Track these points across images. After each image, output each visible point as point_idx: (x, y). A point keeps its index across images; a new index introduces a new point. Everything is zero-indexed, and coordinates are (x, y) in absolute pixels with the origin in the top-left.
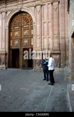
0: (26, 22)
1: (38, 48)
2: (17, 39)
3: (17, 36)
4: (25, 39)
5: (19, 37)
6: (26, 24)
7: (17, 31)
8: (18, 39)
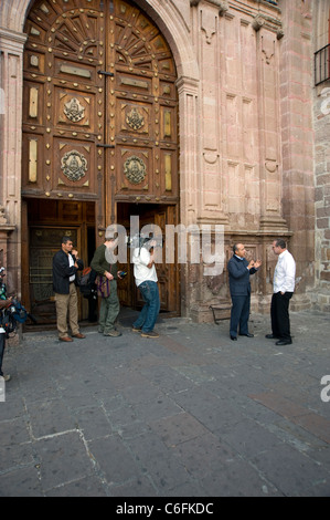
0: (137, 60)
1: (210, 208)
2: (75, 139)
3: (74, 125)
4: (130, 150)
5: (91, 131)
6: (137, 71)
7: (75, 90)
8: (87, 141)
